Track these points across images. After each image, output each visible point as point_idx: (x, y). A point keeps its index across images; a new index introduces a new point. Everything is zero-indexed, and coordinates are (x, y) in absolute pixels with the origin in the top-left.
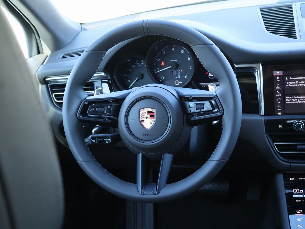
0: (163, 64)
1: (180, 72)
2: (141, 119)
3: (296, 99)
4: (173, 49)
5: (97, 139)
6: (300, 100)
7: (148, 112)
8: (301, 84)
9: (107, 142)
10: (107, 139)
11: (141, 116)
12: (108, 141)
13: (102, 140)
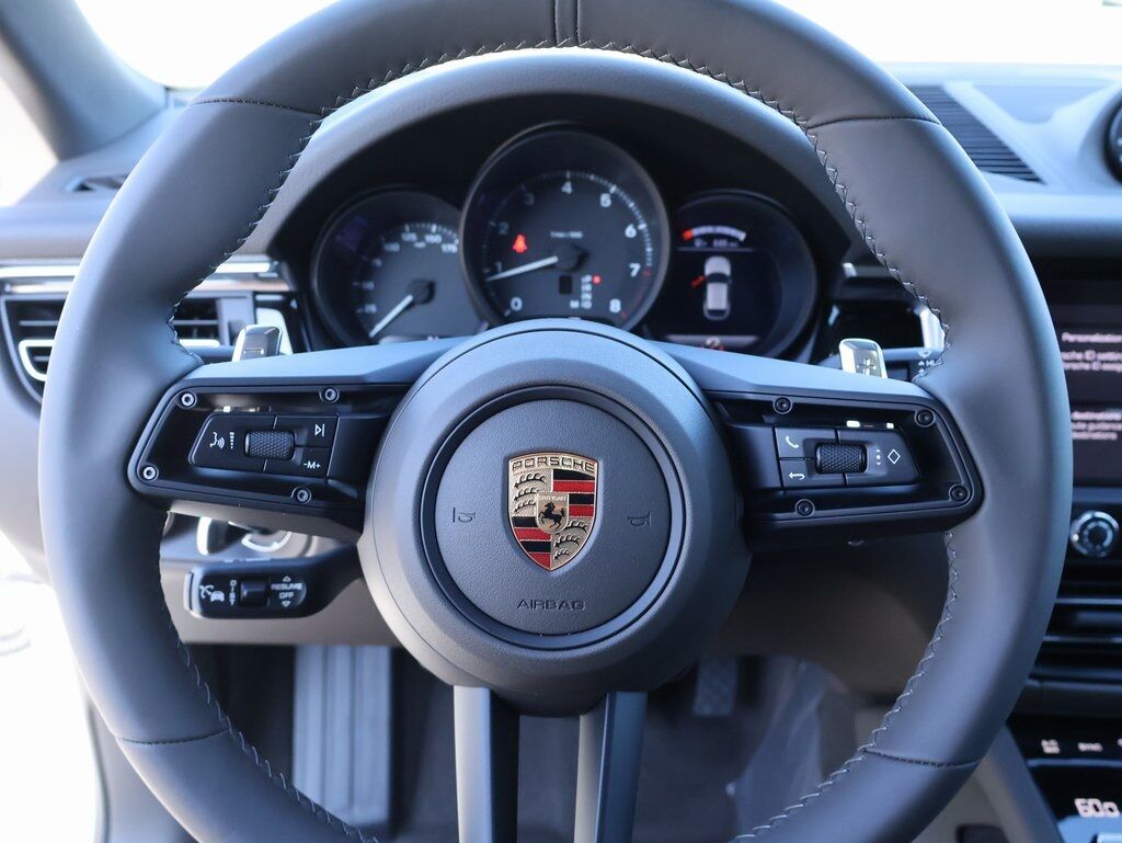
0: (520, 244)
1: (592, 283)
2: (512, 514)
3: (1083, 421)
4: (568, 188)
5: (233, 583)
6: (1099, 426)
7: (559, 474)
8: (1107, 362)
9: (287, 599)
10: (288, 583)
11: (513, 493)
12: (291, 595)
13: (259, 588)
